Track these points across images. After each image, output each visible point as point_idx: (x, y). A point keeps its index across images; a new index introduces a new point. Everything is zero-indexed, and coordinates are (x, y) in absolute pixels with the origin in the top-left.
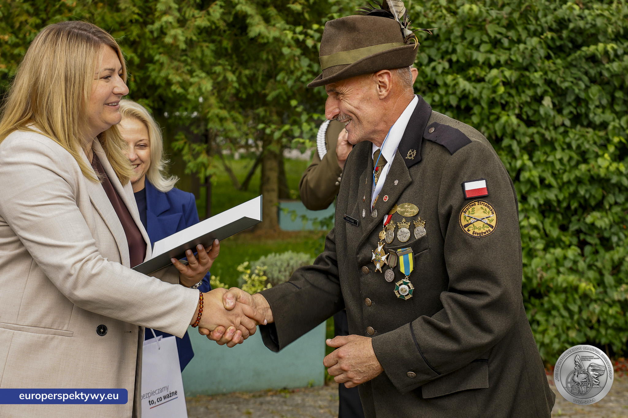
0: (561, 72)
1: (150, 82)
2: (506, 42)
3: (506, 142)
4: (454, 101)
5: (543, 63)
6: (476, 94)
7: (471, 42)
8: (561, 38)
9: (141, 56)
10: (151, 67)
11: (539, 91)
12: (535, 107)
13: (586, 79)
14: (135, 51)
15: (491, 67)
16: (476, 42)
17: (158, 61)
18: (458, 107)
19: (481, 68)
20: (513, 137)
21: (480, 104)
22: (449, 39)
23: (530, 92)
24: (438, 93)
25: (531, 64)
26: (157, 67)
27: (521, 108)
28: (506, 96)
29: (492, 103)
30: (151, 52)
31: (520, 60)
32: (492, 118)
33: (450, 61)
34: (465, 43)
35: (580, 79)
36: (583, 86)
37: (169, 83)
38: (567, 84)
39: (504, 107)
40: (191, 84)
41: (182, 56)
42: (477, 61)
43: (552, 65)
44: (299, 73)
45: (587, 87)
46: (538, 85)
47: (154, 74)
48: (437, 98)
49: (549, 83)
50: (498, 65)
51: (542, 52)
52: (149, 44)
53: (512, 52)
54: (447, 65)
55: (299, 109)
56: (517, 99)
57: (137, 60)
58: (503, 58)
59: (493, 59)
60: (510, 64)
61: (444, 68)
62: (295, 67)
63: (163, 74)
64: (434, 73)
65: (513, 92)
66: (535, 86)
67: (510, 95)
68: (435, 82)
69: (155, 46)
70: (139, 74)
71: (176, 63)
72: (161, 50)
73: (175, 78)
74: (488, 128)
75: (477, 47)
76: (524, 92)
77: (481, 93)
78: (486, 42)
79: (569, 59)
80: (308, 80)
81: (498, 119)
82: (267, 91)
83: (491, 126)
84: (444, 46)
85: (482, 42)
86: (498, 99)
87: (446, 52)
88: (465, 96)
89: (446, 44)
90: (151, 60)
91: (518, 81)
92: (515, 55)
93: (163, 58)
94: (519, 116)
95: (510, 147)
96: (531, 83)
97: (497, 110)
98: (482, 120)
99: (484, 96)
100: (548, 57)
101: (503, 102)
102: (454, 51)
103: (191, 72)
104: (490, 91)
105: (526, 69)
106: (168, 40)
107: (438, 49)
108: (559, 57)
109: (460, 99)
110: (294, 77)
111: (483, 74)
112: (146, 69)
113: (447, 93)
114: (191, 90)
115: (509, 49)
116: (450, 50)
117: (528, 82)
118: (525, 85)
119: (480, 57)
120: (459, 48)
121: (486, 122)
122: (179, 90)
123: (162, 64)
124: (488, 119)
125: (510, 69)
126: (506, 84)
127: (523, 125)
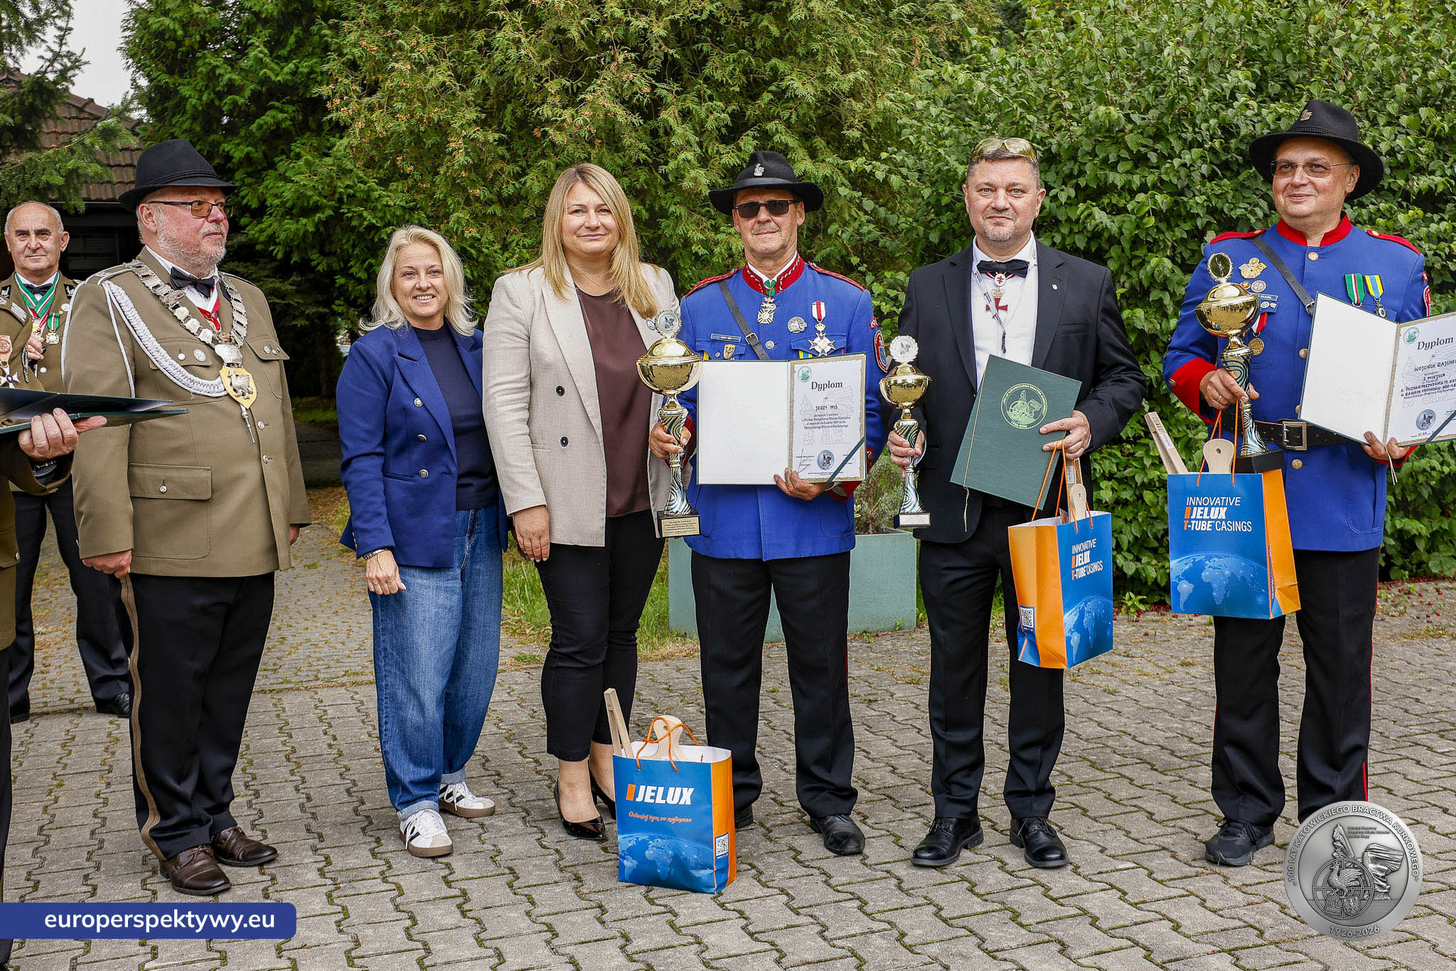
0: (1229, 197)
1: (661, 243)
2: (1153, 158)
3: (1154, 295)
4: (1081, 243)
5: (1204, 185)
6: (1114, 229)
7: (1105, 160)
8: (1226, 149)
9: (650, 210)
10: (664, 222)
11: (1199, 223)
12: (1193, 246)
13: (1264, 204)
14: (643, 203)
15: (1133, 194)
16: (1112, 159)
17: (673, 213)
18: (1087, 249)
19: (1120, 195)
20: (1164, 288)
21: (1119, 243)
22: (1074, 158)
23: (1187, 226)
24: (1059, 231)
25: (1188, 187)
26: (671, 222)
27: (1174, 248)
28: (1153, 232)
29: (1136, 242)
30: (663, 203)
31: (1175, 181)
32: (1135, 263)
33: (1077, 187)
34: (1096, 161)
35: (1257, 205)
36: (1260, 214)
37: (687, 243)
38: (1239, 212)
39: (1153, 247)
40: (716, 243)
41: (703, 207)
42: (1114, 185)
43: (1216, 188)
44: (856, 224)
45: (1266, 216)
46: (1198, 215)
47: (668, 232)
48: (1058, 239)
49: (1212, 211)
50: (1143, 188)
51: (1205, 169)
52: (661, 192)
53: (1163, 170)
54: (1072, 193)
55: (862, 269)
56: (1167, 234)
57: (645, 215)
58: (1151, 179)
59: (1136, 180)
60: (1160, 185)
61: (1069, 198)
62: (851, 216)
63: (680, 231)
64: (1054, 205)
65: (1163, 226)
66: (1194, 217)
67: (1159, 231)
68: (1055, 217)
69: (670, 194)
70: (648, 233)
71: (696, 216)
72: (677, 199)
73: (698, 236)
74: (1129, 277)
75: (1113, 167)
76: (1178, 226)
77: (1120, 228)
78: (1126, 159)
79: (1241, 178)
80: (869, 232)
81: (1142, 264)
82: (814, 251)
83: (1133, 273)
84: (1066, 170)
85: (1120, 159)
86: (1142, 236)
87: (1070, 176)
88: (1096, 235)
89: (1070, 165)
90: (664, 214)
91: (1170, 210)
92: (1166, 173)
93: (681, 210)
94: (1172, 259)
95: (1161, 300)
96: (1188, 212)
97: (1141, 252)
98: (1121, 266)
99: (1126, 232)
100: (1212, 177)
101: (1150, 239)
102: (1082, 173)
103: (716, 229)
104: (1134, 226)
105: (1182, 193)
106: (687, 184)
107: (1057, 173)
108: (1225, 177)
109: (1090, 240)
110: (850, 230)
111: (1122, 203)
112: (657, 226)
113: (1071, 231)
114: (717, 250)
115: (1158, 168)
116: (1076, 172)
117: (1184, 213)
118: (1180, 216)
119: (1117, 179)
120: (1088, 168)
121: (1126, 269)
122: (702, 251)
123: (678, 218)
124: (1130, 264)
125: (1161, 193)
126: (1155, 213)
127: (1178, 270)
